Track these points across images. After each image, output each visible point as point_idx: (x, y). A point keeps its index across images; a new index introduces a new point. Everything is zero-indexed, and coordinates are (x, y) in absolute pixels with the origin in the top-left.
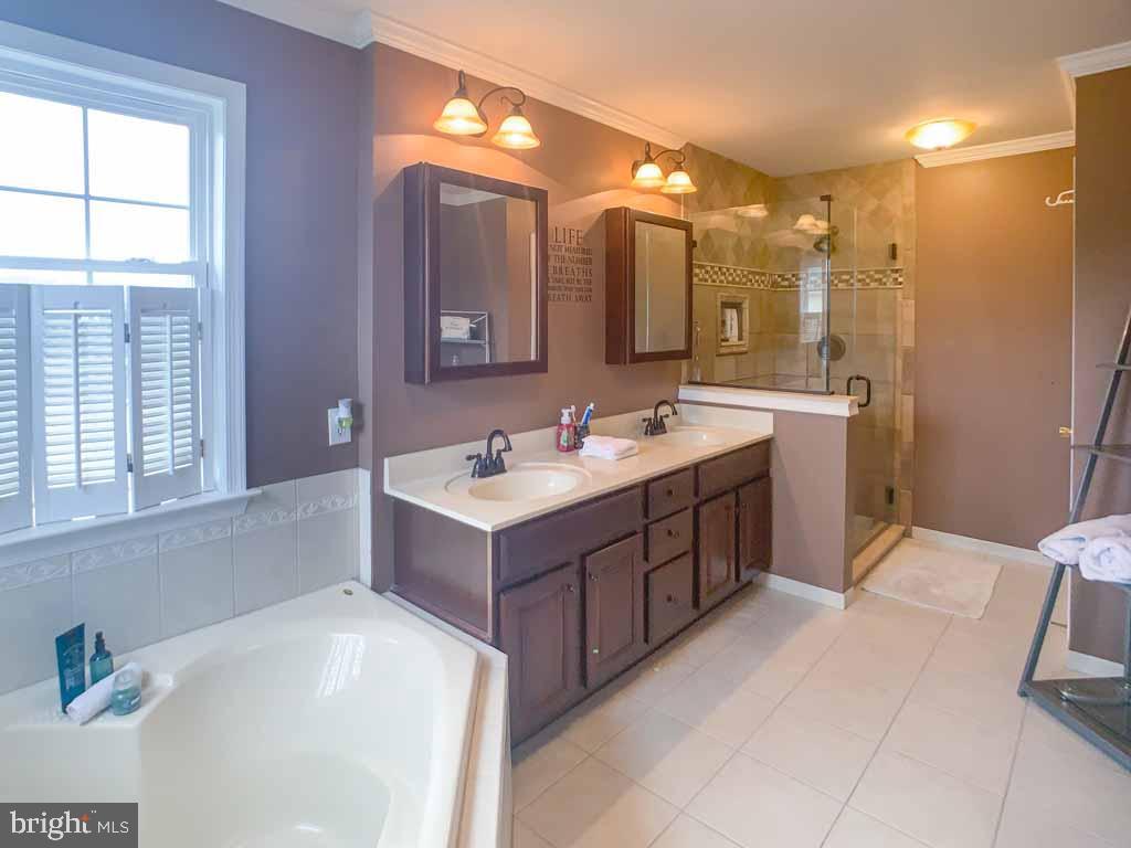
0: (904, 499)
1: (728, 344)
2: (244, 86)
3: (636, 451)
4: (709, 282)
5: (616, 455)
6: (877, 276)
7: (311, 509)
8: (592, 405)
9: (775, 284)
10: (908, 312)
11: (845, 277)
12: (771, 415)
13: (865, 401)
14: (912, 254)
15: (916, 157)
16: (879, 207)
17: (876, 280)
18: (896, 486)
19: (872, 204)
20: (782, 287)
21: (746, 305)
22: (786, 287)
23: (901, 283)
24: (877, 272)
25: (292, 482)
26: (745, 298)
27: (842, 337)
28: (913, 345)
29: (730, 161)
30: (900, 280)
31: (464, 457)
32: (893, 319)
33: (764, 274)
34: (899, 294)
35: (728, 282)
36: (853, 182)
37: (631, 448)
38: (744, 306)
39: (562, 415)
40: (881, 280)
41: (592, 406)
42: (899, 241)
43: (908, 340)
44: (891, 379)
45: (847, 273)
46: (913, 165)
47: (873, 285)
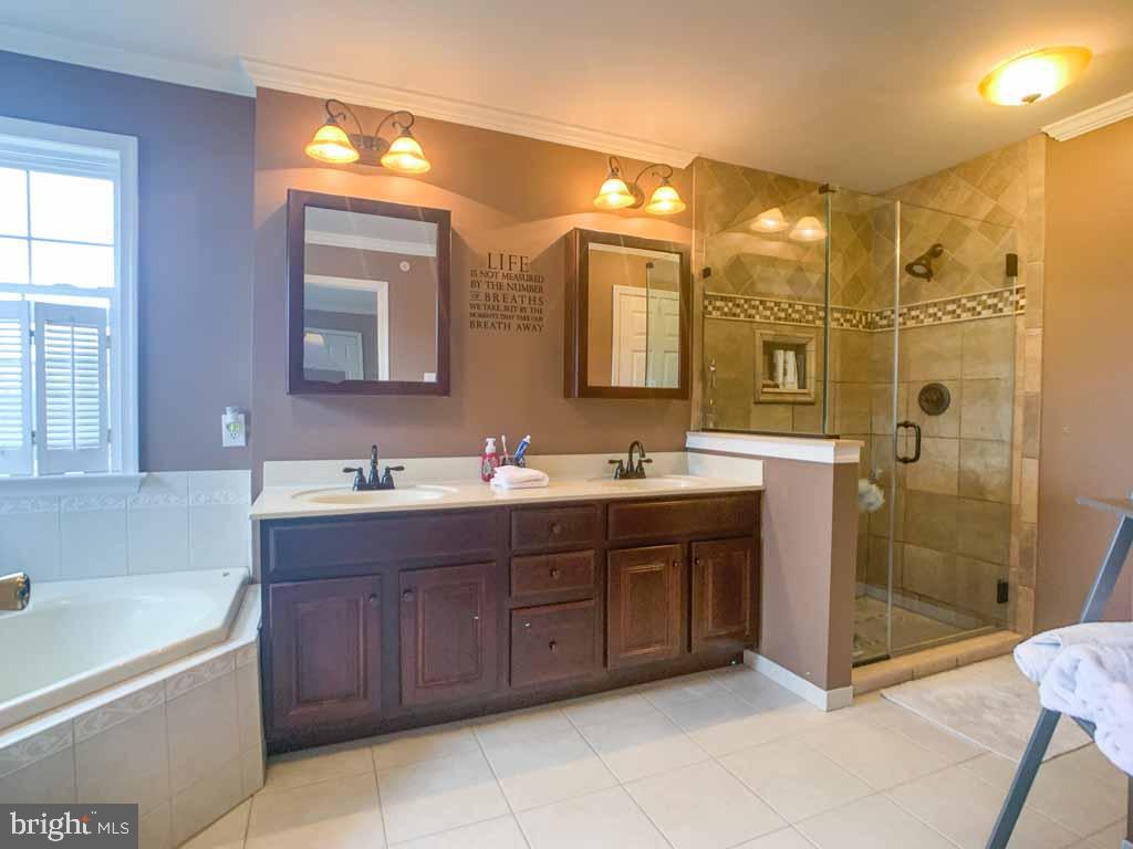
0: (1023, 600)
1: (777, 390)
2: (135, 139)
3: (545, 483)
4: (742, 317)
5: (511, 483)
6: (990, 302)
7: (202, 499)
8: (528, 437)
9: (870, 325)
10: (1033, 347)
11: (950, 308)
12: (759, 464)
13: (912, 455)
14: (1039, 265)
15: (1044, 129)
16: (997, 209)
17: (989, 307)
18: (1012, 580)
19: (986, 207)
20: (881, 327)
21: (811, 348)
22: (885, 326)
23: (1022, 307)
24: (990, 295)
25: (184, 473)
26: (811, 338)
27: (945, 384)
28: (1038, 390)
29: (780, 178)
30: (1022, 302)
31: (342, 469)
32: (1013, 358)
33: (851, 312)
34: (1020, 322)
35: (776, 319)
36: (962, 183)
37: (542, 480)
38: (808, 348)
39: (487, 444)
40: (996, 305)
41: (527, 439)
42: (1021, 251)
43: (1031, 383)
44: (1006, 438)
45: (953, 301)
46: (1043, 140)
47: (986, 313)
